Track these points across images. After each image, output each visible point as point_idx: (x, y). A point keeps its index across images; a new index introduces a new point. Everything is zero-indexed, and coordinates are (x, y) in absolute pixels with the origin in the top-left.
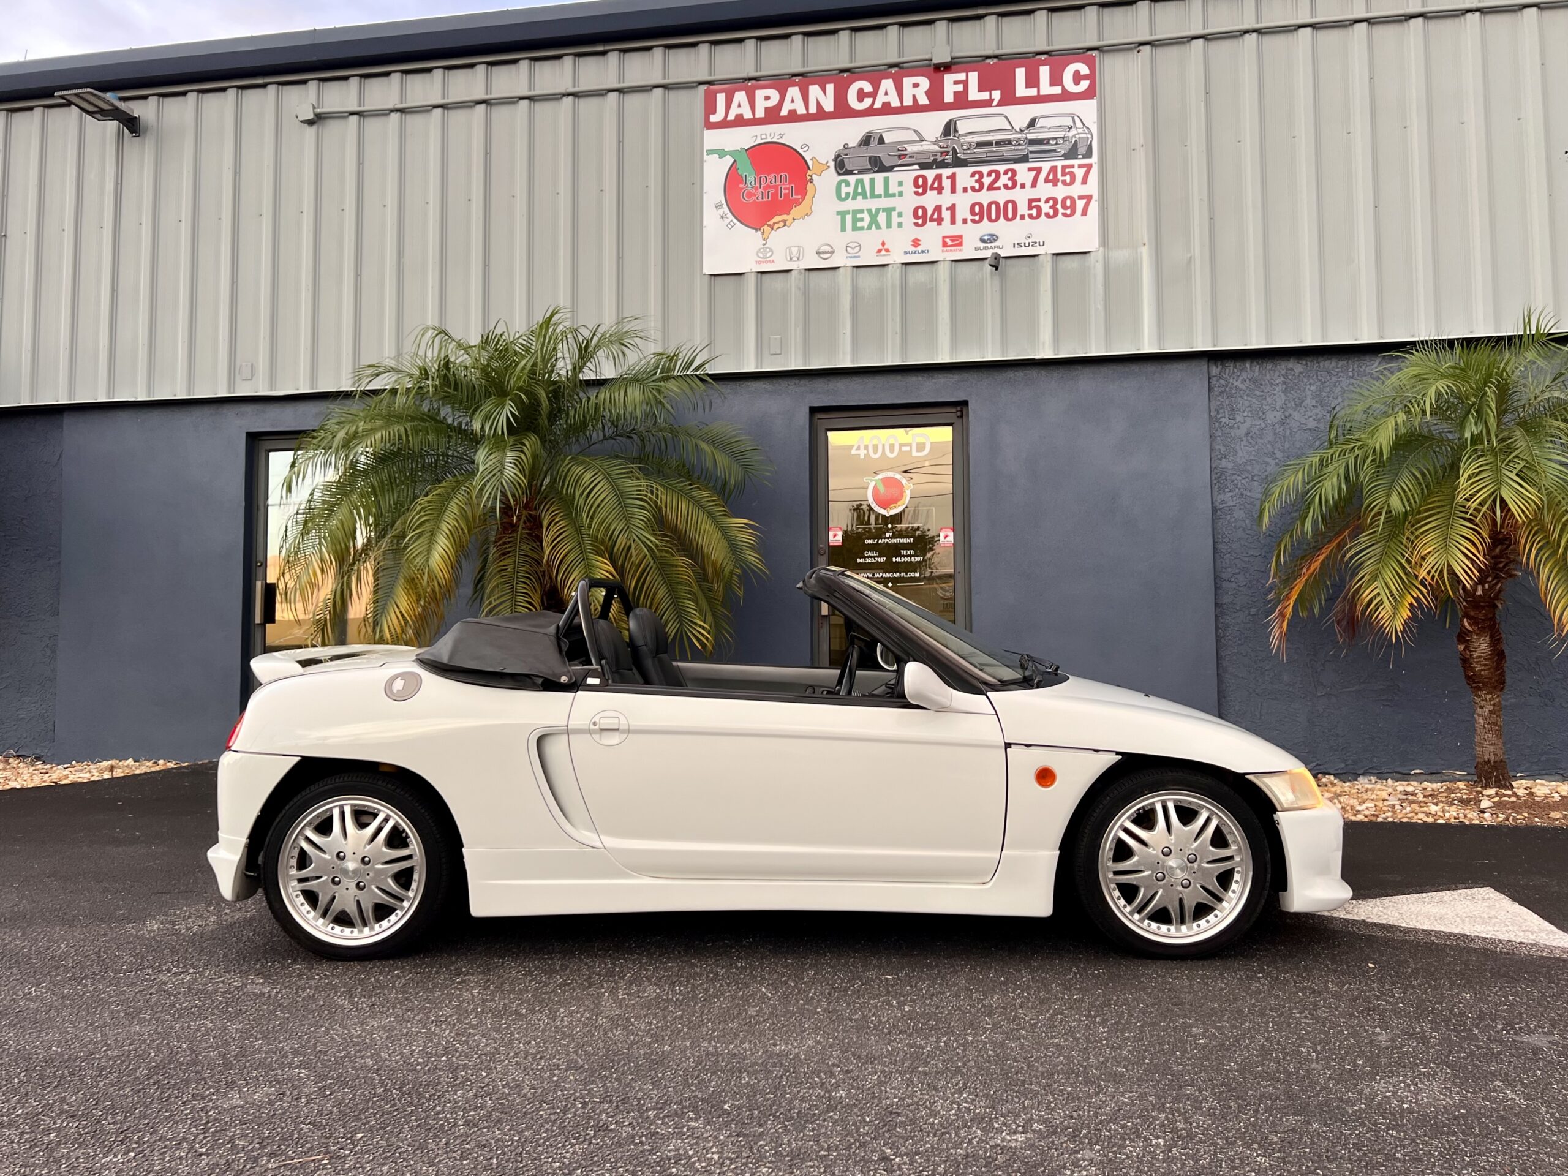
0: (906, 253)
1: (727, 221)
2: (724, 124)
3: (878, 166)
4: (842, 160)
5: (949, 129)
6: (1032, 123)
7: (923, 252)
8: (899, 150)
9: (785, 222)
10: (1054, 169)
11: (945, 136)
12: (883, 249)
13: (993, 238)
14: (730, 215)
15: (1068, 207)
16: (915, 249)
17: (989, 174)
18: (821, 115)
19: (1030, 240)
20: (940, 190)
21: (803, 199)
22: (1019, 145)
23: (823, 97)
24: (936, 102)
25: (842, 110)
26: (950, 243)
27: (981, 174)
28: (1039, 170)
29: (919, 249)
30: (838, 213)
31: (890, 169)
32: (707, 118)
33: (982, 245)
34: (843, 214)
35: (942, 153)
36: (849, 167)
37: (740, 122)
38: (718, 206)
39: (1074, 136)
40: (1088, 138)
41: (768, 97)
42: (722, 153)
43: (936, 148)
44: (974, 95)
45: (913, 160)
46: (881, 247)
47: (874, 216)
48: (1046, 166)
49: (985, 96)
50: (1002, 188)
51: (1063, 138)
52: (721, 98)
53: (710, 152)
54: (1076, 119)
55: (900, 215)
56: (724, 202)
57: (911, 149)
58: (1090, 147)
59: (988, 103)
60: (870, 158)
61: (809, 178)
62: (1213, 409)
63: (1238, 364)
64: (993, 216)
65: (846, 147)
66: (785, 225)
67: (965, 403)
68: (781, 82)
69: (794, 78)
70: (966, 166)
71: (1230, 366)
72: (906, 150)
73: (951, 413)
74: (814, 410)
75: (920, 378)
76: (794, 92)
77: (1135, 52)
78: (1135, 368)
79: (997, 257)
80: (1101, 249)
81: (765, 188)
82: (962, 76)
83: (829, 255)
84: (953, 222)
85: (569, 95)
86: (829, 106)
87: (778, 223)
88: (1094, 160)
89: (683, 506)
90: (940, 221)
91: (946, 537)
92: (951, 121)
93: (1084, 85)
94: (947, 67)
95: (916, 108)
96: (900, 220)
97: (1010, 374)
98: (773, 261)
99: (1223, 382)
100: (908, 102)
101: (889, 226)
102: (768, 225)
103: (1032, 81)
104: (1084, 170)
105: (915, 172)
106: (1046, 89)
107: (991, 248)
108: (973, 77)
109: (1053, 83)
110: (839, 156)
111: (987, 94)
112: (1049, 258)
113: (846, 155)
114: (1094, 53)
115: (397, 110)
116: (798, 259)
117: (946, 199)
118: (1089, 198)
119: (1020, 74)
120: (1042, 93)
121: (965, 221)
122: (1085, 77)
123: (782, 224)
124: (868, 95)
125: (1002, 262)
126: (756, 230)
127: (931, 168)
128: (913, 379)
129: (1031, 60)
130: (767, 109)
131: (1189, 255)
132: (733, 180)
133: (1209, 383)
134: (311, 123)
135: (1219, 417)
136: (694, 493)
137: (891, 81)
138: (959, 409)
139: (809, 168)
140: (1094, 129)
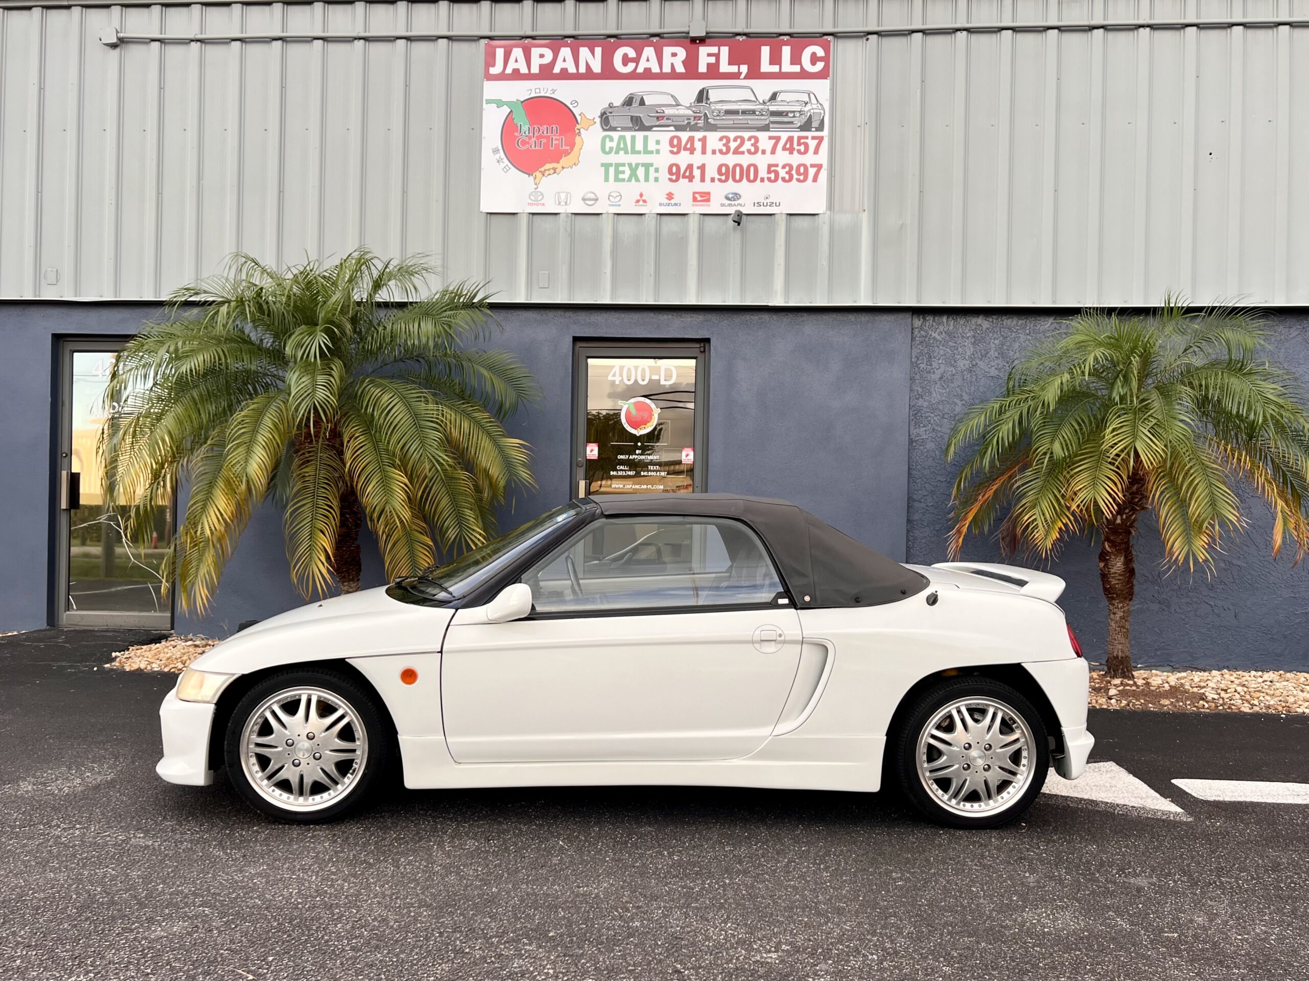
0: (661, 204)
1: (503, 165)
2: (502, 77)
3: (638, 124)
4: (607, 117)
5: (702, 96)
6: (774, 97)
7: (676, 204)
8: (657, 112)
9: (555, 169)
10: (790, 139)
11: (698, 102)
12: (641, 199)
13: (736, 196)
14: (505, 160)
15: (801, 173)
16: (668, 202)
17: (735, 140)
18: (589, 75)
19: (768, 201)
20: (692, 151)
21: (572, 149)
22: (762, 115)
23: (592, 59)
24: (691, 72)
25: (609, 73)
26: (699, 198)
27: (728, 139)
28: (778, 139)
29: (673, 202)
30: (602, 165)
31: (649, 129)
32: (487, 70)
33: (727, 202)
34: (606, 166)
35: (695, 117)
36: (613, 123)
37: (517, 75)
38: (495, 151)
39: (809, 111)
40: (820, 113)
41: (541, 55)
42: (499, 103)
43: (690, 112)
44: (725, 67)
45: (669, 122)
46: (639, 198)
47: (634, 169)
48: (784, 136)
49: (734, 69)
50: (746, 153)
51: (800, 112)
52: (500, 53)
53: (488, 102)
54: (812, 95)
55: (657, 170)
56: (500, 147)
57: (668, 111)
58: (822, 121)
59: (736, 76)
60: (632, 117)
61: (577, 131)
62: (914, 357)
63: (937, 318)
64: (738, 177)
65: (611, 106)
66: (555, 172)
67: (708, 340)
68: (556, 41)
69: (566, 39)
70: (716, 131)
71: (930, 318)
72: (664, 112)
73: (695, 348)
74: (576, 339)
75: (670, 317)
76: (565, 52)
77: (865, 39)
78: (852, 317)
79: (740, 215)
80: (828, 212)
81: (538, 138)
82: (714, 50)
83: (593, 202)
84: (703, 179)
85: (360, 38)
86: (597, 68)
87: (549, 170)
88: (825, 133)
89: (466, 425)
90: (691, 178)
91: (687, 455)
92: (703, 89)
93: (820, 66)
94: (702, 41)
95: (674, 75)
96: (657, 175)
97: (747, 317)
98: (543, 204)
99: (923, 333)
100: (667, 69)
101: (647, 179)
102: (540, 172)
103: (775, 59)
104: (816, 141)
105: (669, 133)
106: (787, 67)
107: (735, 205)
108: (725, 51)
109: (793, 62)
110: (605, 113)
111: (736, 67)
112: (784, 217)
113: (611, 113)
114: (830, 38)
115: (198, 40)
116: (566, 203)
117: (697, 159)
118: (819, 167)
119: (765, 51)
120: (783, 70)
121: (713, 180)
122: (821, 59)
123: (552, 171)
124: (632, 60)
125: (744, 218)
126: (529, 175)
127: (685, 130)
128: (664, 317)
129: (774, 39)
130: (541, 66)
131: (901, 222)
132: (509, 129)
133: (912, 333)
134: (114, 46)
135: (919, 362)
136: (476, 415)
137: (652, 48)
138: (702, 345)
139: (577, 122)
140: (827, 106)
